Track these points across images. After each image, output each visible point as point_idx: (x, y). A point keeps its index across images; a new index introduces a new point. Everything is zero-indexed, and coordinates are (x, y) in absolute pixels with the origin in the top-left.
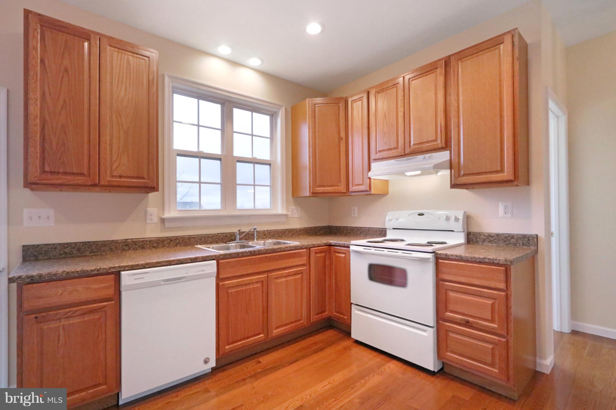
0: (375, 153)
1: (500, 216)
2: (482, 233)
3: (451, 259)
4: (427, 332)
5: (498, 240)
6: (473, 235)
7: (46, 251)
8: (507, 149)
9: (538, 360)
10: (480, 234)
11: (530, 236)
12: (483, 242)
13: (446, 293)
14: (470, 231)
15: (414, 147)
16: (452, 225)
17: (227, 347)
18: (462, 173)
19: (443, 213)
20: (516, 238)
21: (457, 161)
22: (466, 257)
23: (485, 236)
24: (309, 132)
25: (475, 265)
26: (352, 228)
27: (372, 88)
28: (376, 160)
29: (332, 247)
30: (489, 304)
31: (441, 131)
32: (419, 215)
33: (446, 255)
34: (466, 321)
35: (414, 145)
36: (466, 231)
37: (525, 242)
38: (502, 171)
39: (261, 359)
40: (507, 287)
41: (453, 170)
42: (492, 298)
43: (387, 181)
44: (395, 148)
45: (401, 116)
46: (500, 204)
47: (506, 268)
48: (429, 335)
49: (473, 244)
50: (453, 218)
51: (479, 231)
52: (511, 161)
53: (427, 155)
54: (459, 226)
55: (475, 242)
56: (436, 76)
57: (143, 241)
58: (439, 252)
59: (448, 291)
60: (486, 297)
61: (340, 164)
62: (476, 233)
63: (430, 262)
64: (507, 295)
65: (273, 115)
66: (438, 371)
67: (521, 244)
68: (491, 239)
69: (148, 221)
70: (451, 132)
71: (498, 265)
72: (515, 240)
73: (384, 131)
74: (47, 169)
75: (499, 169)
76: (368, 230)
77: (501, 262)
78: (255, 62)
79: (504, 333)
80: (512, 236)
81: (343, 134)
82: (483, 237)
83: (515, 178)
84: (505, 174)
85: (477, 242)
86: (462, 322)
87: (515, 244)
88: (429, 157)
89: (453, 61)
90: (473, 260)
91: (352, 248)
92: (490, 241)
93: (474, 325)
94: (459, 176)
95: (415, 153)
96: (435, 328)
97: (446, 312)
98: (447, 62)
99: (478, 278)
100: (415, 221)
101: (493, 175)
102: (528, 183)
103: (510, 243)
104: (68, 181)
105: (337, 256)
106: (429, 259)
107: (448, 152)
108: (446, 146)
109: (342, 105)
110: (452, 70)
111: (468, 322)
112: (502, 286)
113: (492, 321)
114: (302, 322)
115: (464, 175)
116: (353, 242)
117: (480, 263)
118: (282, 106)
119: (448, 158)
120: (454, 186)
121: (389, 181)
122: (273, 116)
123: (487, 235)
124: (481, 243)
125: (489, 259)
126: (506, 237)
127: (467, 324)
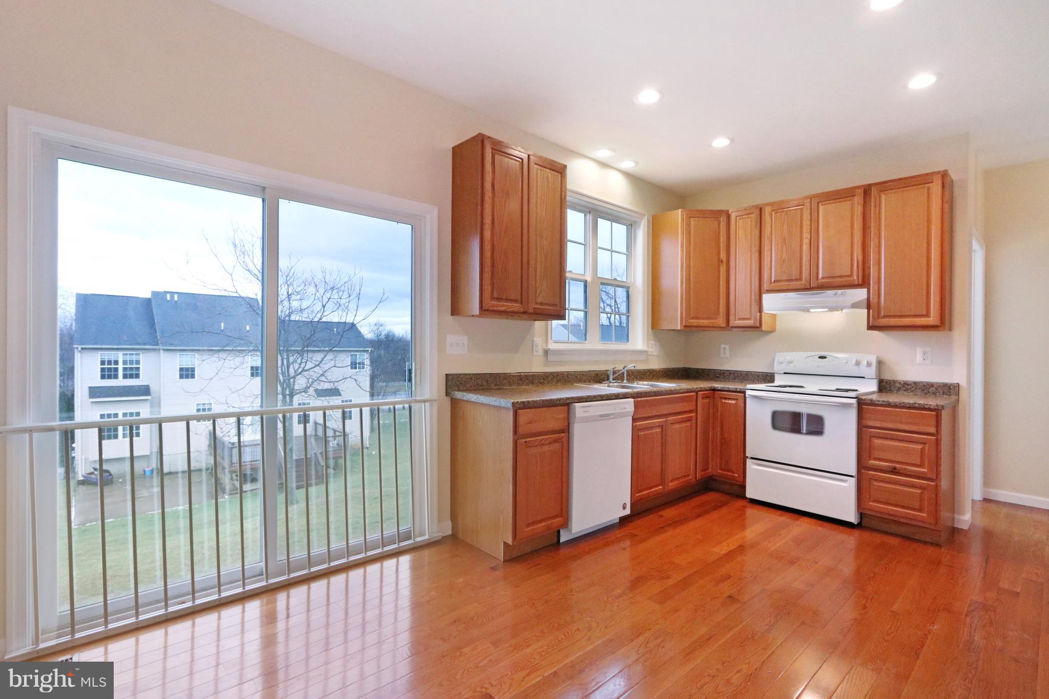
0: (769, 282)
1: (917, 362)
2: (897, 381)
3: (877, 404)
4: (848, 482)
5: (916, 389)
6: (886, 382)
7: (465, 382)
8: (934, 294)
9: (956, 516)
10: (894, 382)
11: (951, 384)
12: (898, 390)
13: (870, 441)
14: (882, 378)
15: (823, 281)
16: (863, 370)
17: (637, 495)
18: (882, 314)
19: (853, 357)
20: (936, 387)
21: (876, 300)
22: (894, 403)
23: (900, 383)
24: (682, 251)
25: (904, 410)
26: (722, 371)
27: (767, 205)
28: (769, 291)
29: (716, 392)
30: (919, 449)
31: (858, 266)
32: (820, 357)
33: (871, 400)
34: (892, 468)
35: (822, 278)
36: (878, 378)
37: (946, 391)
38: (927, 315)
39: (662, 513)
40: (937, 431)
41: (871, 311)
42: (921, 443)
43: (775, 315)
44: (796, 280)
45: (806, 244)
46: (918, 348)
47: (937, 413)
48: (850, 484)
49: (886, 392)
50: (865, 363)
51: (895, 379)
52: (938, 306)
53: (840, 292)
54: (872, 372)
55: (889, 390)
56: (852, 205)
57: (533, 376)
58: (863, 397)
59: (873, 438)
60: (915, 442)
61: (719, 291)
62: (889, 380)
63: (854, 407)
64: (937, 440)
65: (632, 224)
66: (858, 524)
67: (941, 392)
68: (907, 387)
69: (535, 353)
70: (870, 268)
71: (930, 409)
72: (934, 389)
73: (783, 258)
74: (495, 295)
75: (924, 313)
76: (746, 374)
77: (932, 407)
78: (628, 165)
79: (934, 477)
80: (931, 385)
81: (723, 256)
82: (898, 385)
83: (941, 324)
84: (932, 319)
85: (890, 390)
86: (888, 469)
87: (934, 394)
88: (842, 294)
89: (874, 191)
90: (903, 405)
91: (748, 393)
92: (907, 390)
93: (901, 471)
94: (879, 317)
95: (822, 287)
96: (856, 478)
97: (870, 460)
98: (867, 190)
99: (907, 423)
100: (814, 365)
101: (919, 319)
102: (950, 329)
103: (929, 392)
104: (509, 308)
105: (725, 402)
106: (853, 404)
107: (865, 290)
108: (864, 283)
109: (723, 220)
110: (872, 200)
111: (895, 468)
112: (932, 430)
113: (921, 465)
114: (690, 477)
115: (884, 317)
116: (749, 386)
117: (909, 408)
118: (645, 215)
119: (865, 297)
120: (870, 328)
121: (777, 316)
122: (631, 226)
123: (902, 383)
124: (895, 391)
125: (919, 404)
126: (924, 386)
127: (894, 471)
